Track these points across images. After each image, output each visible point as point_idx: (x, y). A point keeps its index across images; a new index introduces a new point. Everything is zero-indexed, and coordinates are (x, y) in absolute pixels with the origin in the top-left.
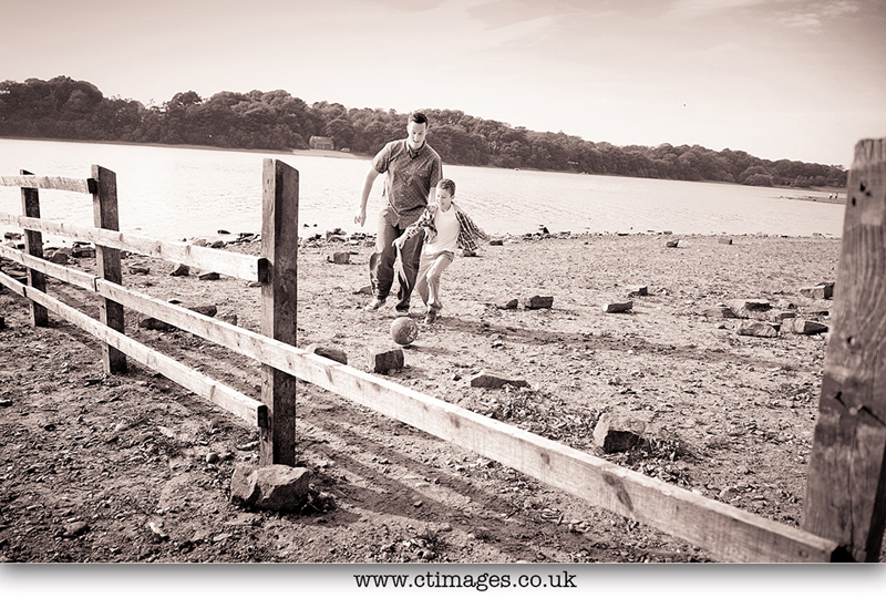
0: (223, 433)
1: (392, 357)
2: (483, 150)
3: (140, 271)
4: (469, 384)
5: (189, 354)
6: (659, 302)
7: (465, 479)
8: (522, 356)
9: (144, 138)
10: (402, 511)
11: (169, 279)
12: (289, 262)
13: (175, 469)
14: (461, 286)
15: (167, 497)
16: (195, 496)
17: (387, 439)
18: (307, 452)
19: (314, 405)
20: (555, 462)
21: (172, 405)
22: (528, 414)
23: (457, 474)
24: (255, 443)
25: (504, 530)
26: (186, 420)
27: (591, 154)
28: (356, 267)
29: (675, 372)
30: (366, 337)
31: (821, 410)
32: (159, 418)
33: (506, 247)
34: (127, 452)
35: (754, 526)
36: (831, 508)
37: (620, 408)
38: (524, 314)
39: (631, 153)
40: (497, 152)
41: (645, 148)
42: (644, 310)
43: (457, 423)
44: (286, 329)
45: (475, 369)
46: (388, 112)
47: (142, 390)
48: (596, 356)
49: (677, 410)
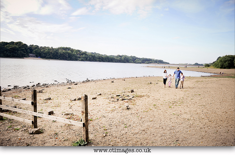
0: (25, 127)
1: (52, 112)
2: (76, 57)
4: (64, 115)
6: (102, 96)
8: (74, 109)
12: (36, 102)
13: (19, 132)
14: (66, 96)
22: (72, 118)
27: (102, 57)
28: (44, 93)
30: (47, 109)
32: (13, 126)
33: (78, 85)
38: (77, 101)
39: (111, 57)
40: (80, 57)
41: (114, 56)
42: (99, 98)
45: (66, 112)
46: (51, 47)
47: (8, 122)
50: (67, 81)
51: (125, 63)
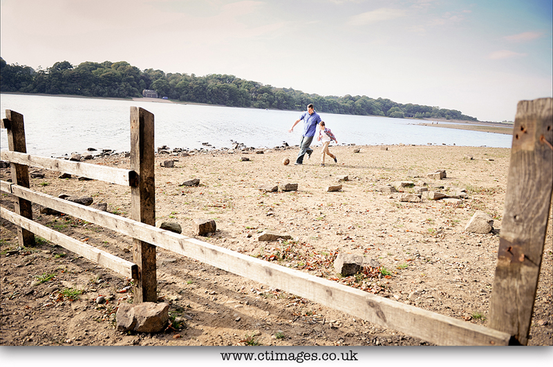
0: (106, 282)
1: (209, 225)
2: (247, 98)
3: (38, 176)
4: (257, 240)
5: (76, 230)
6: (355, 184)
7: (264, 300)
8: (285, 220)
9: (35, 90)
10: (228, 324)
11: (58, 181)
12: (149, 173)
13: (76, 310)
14: (244, 179)
15: (72, 330)
16: (91, 327)
17: (213, 278)
18: (163, 290)
19: (163, 259)
20: (336, 295)
21: (69, 266)
22: (294, 256)
23: (259, 298)
24: (128, 287)
25: (292, 331)
26: (79, 275)
27: (308, 100)
28: (178, 169)
29: (371, 225)
30: (190, 213)
31: (499, 258)
32: (61, 275)
33: (265, 155)
34: (40, 300)
35: (462, 328)
36: (506, 314)
37: (345, 249)
38: (282, 194)
39: (329, 100)
40: (255, 100)
41: (337, 97)
42: (348, 189)
43: (270, 273)
44: (148, 215)
45: (259, 230)
46: (190, 75)
47: (47, 256)
48: (327, 218)
49: (376, 247)
50: (235, 145)
51: (362, 114)
